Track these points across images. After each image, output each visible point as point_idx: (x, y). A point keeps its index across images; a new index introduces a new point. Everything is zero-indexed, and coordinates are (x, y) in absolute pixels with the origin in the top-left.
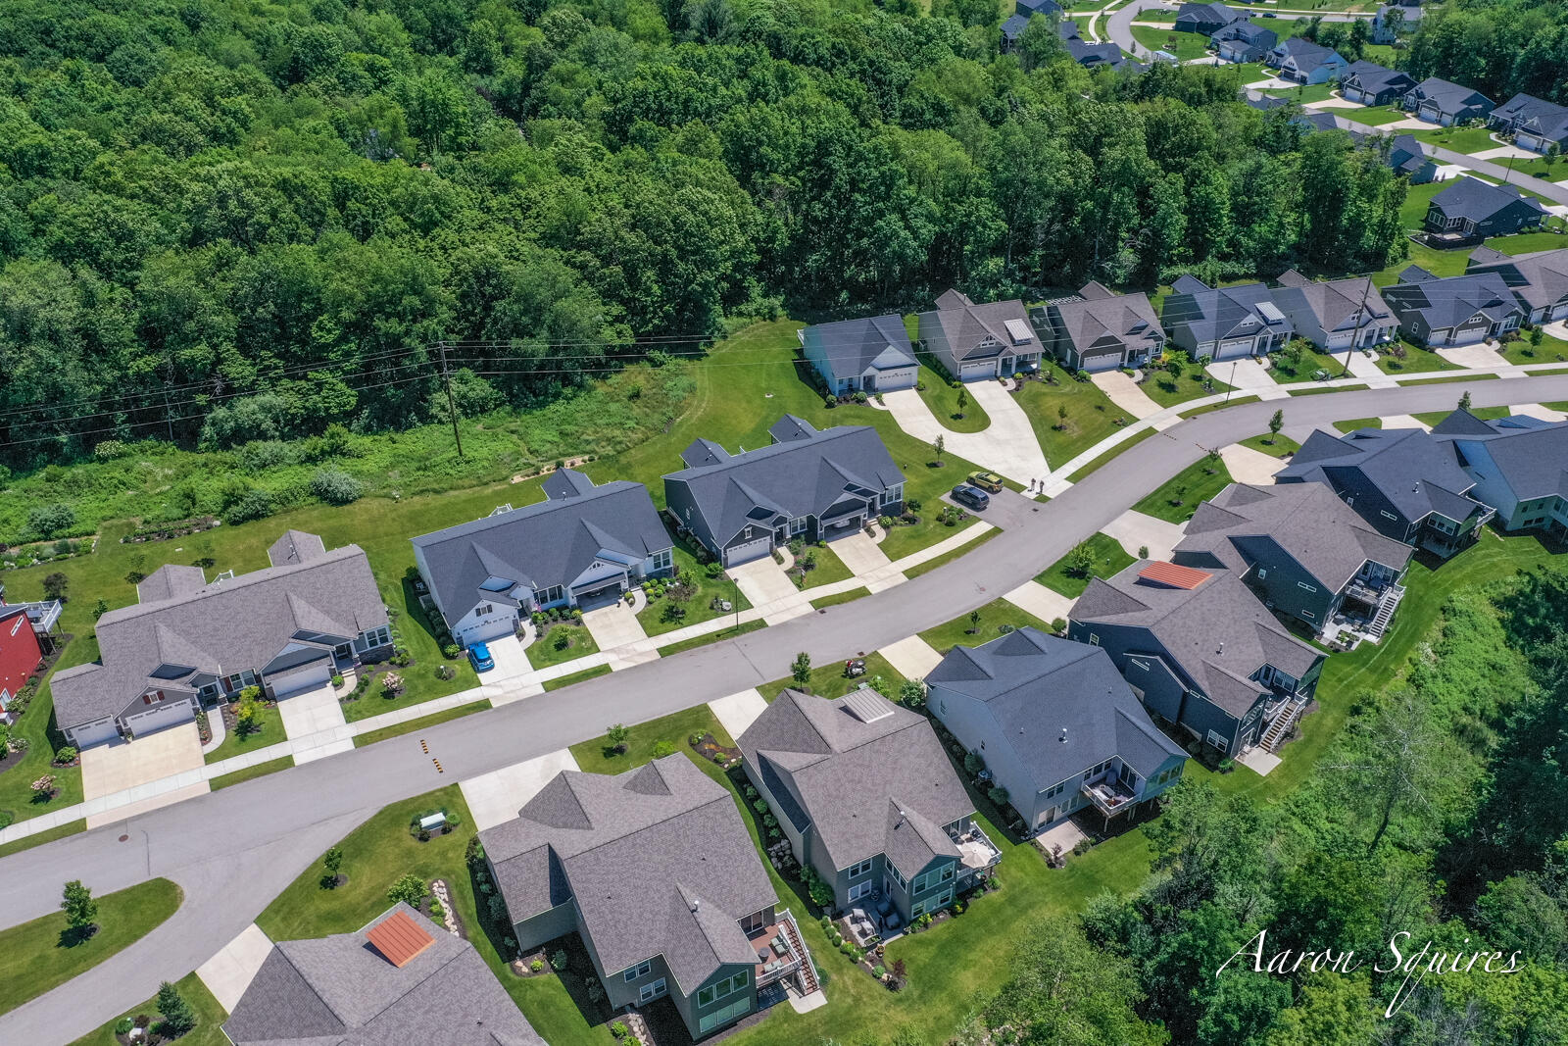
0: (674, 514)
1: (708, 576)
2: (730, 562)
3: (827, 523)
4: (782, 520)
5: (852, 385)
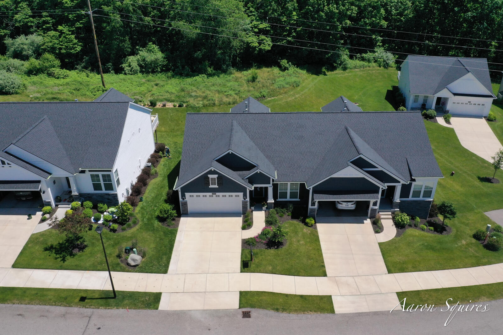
3: (319, 198)
5: (425, 105)
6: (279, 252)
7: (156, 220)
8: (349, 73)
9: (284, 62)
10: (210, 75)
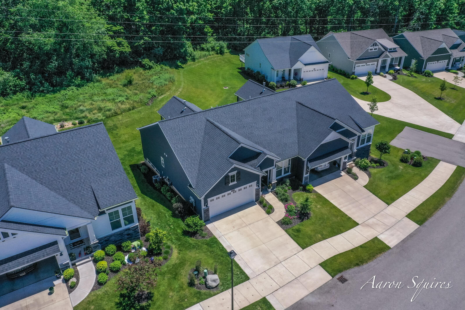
0: (150, 165)
1: (186, 233)
2: (211, 213)
3: (312, 166)
4: (269, 163)
5: (284, 77)
6: (313, 221)
7: (187, 237)
8: (198, 62)
9: (146, 61)
10: (79, 86)
